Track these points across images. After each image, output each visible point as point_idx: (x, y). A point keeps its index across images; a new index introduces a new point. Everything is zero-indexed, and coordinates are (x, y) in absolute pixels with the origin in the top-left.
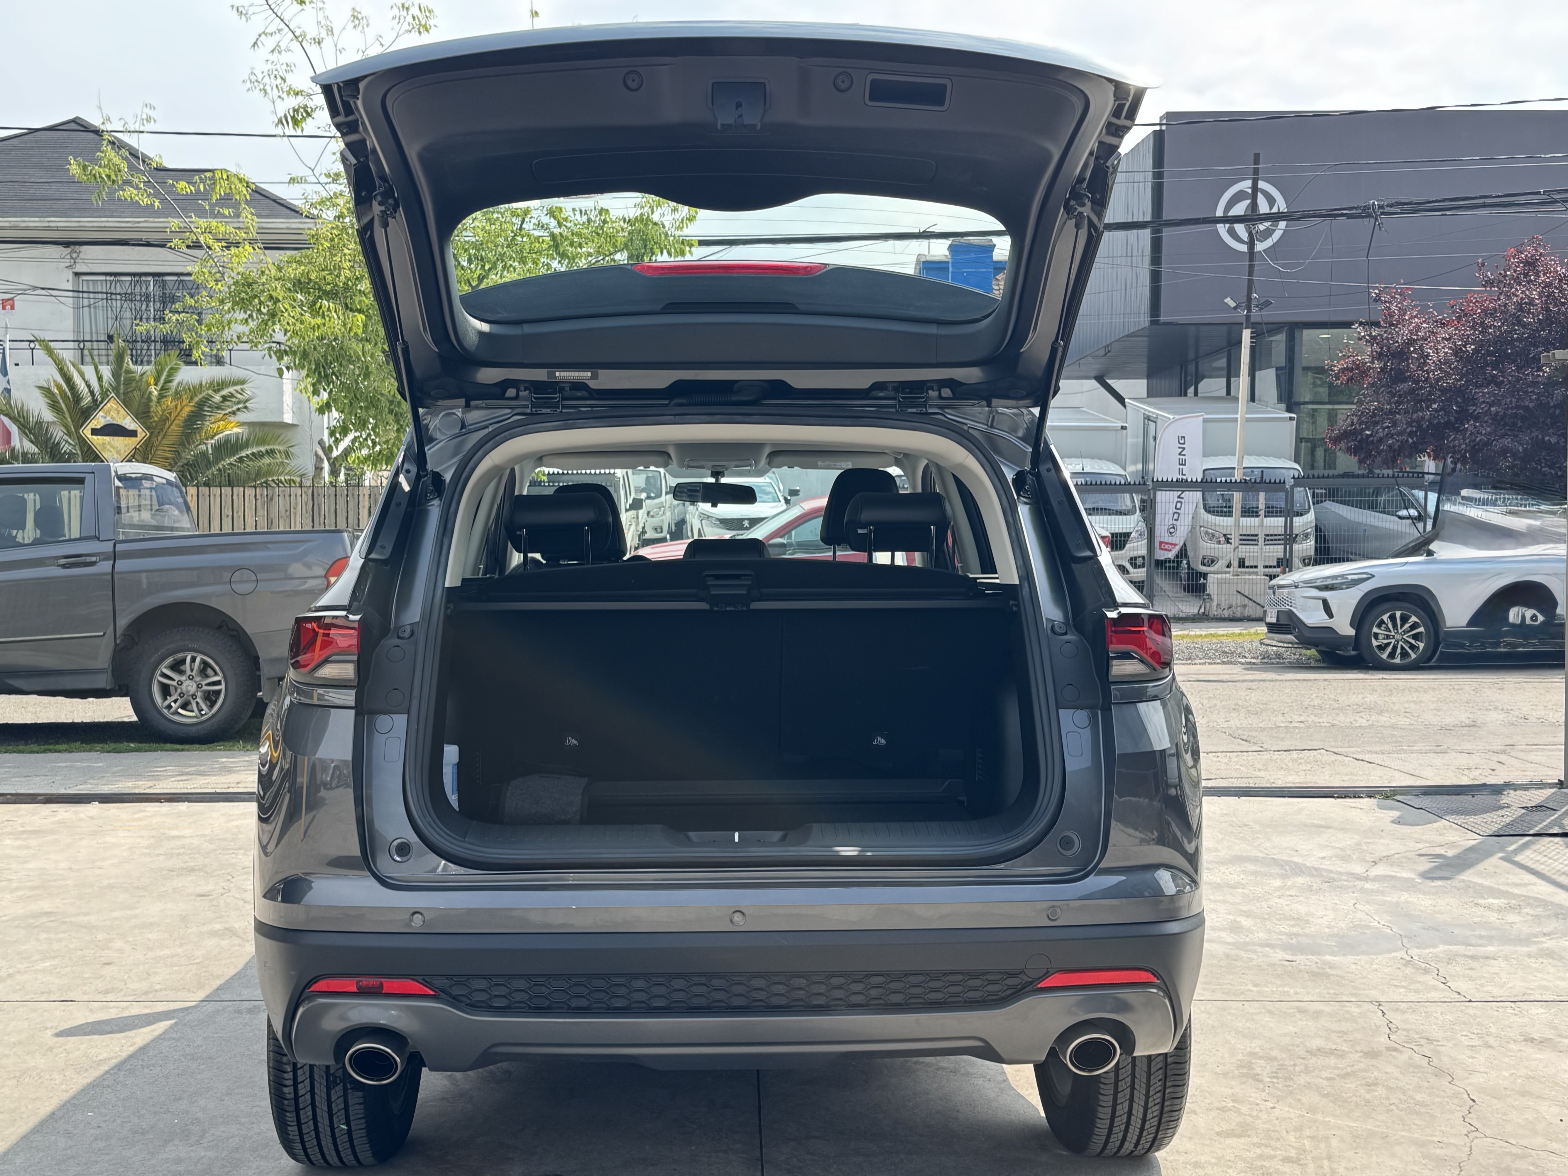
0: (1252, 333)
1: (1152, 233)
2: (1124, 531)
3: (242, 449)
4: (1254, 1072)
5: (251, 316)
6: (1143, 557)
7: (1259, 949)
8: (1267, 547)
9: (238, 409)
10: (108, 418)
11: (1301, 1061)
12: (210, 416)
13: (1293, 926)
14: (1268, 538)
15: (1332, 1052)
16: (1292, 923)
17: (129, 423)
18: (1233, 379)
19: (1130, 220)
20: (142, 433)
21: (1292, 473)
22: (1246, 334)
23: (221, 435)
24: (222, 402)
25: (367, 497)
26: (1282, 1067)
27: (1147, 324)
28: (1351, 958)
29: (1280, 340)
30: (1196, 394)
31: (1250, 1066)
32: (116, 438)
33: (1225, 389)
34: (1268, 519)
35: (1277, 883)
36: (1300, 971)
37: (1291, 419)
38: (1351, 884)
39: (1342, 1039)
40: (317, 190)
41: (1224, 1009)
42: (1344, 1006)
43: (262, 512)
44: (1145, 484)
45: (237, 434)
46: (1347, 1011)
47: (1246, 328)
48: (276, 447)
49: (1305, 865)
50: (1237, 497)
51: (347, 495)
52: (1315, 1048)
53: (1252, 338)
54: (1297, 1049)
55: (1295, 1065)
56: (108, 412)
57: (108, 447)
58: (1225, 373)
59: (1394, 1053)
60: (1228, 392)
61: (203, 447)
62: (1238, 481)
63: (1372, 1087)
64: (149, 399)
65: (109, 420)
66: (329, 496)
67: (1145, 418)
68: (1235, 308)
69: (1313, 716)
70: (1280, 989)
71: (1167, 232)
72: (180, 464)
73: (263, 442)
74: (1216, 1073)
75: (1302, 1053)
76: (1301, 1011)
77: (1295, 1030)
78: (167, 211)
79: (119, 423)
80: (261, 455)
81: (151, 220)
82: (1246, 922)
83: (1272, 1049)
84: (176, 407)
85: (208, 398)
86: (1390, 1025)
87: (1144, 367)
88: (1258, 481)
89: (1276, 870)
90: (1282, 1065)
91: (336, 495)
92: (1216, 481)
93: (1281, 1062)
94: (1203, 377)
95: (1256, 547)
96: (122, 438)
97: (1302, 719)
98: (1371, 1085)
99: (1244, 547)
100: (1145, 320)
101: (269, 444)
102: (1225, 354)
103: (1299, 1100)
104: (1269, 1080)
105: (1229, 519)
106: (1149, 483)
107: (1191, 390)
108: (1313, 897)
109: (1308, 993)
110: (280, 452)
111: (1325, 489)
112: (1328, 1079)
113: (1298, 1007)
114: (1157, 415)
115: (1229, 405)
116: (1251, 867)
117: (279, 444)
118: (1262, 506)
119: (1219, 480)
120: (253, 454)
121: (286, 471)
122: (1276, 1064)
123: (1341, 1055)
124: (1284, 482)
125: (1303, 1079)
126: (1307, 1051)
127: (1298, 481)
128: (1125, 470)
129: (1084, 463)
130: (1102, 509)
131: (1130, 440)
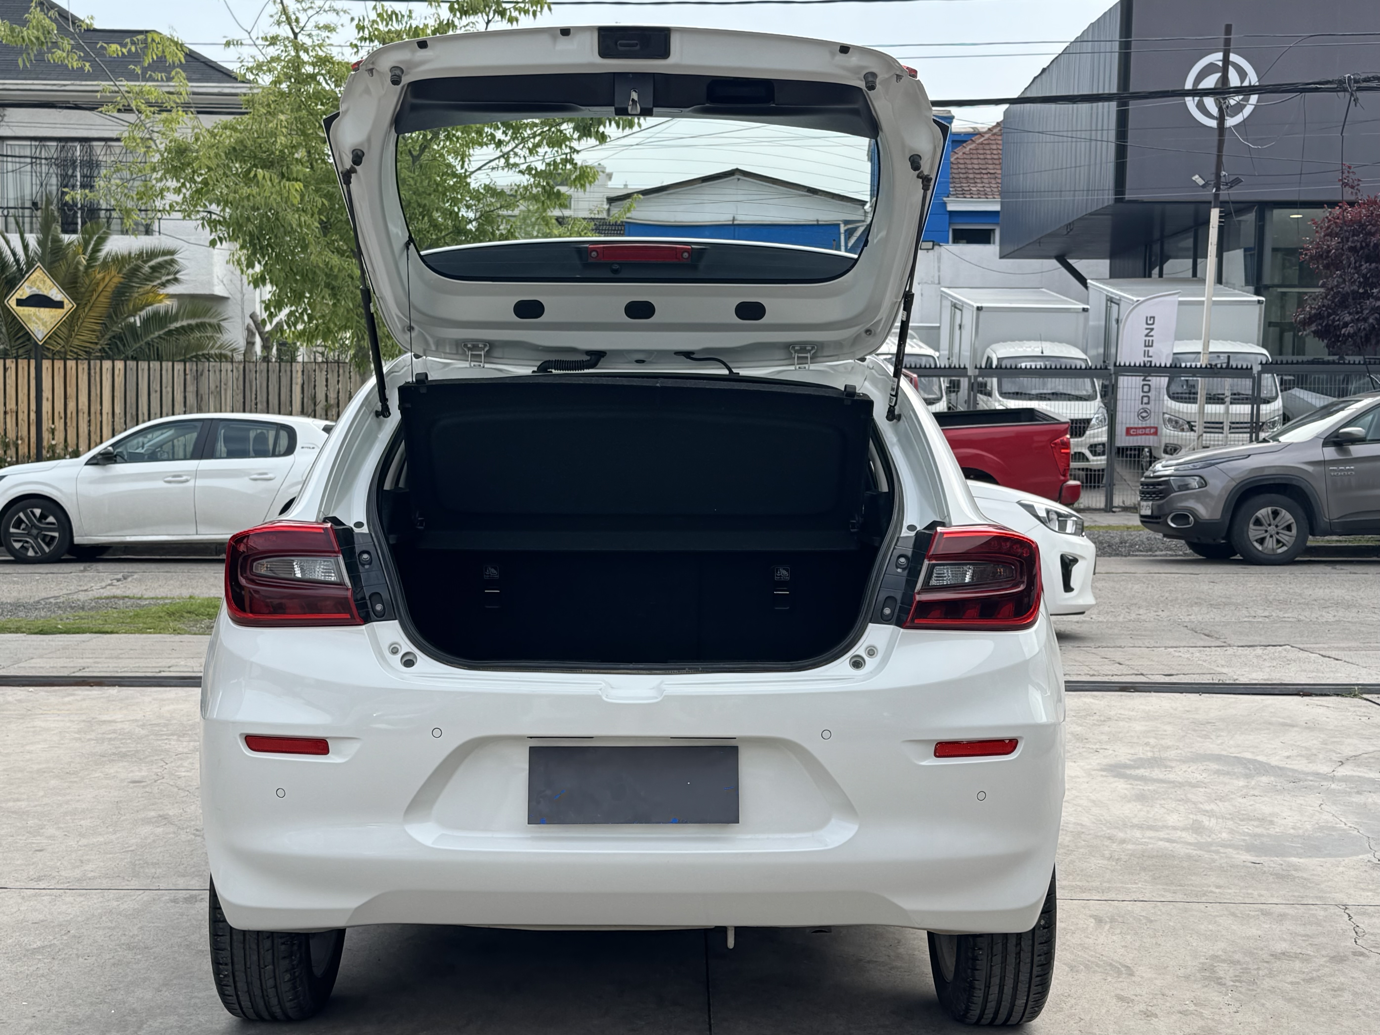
0: (1221, 212)
1: (1118, 106)
2: (1084, 417)
3: (171, 323)
4: (1217, 975)
5: (184, 185)
6: (1103, 444)
7: (1222, 850)
8: (1233, 435)
9: (168, 281)
10: (34, 289)
11: (1265, 964)
12: (139, 287)
13: (1257, 827)
14: (1233, 426)
15: (1296, 956)
16: (1256, 823)
17: (56, 294)
18: (1199, 260)
19: (1095, 92)
20: (69, 305)
21: (1260, 357)
22: (1215, 214)
23: (150, 308)
24: (150, 273)
25: (300, 374)
26: (1246, 970)
27: (1111, 202)
28: (1316, 861)
29: (1250, 218)
30: (1161, 275)
31: (1212, 969)
32: (42, 309)
33: (1191, 271)
34: (1234, 406)
35: (1241, 783)
36: (1265, 872)
37: (1259, 302)
38: (1316, 784)
39: (1307, 943)
40: (253, 54)
41: (1186, 910)
42: (1310, 909)
43: (191, 388)
44: (1106, 368)
45: (168, 306)
46: (1313, 915)
47: (1215, 207)
48: (207, 320)
49: (1269, 764)
50: (1202, 384)
51: (280, 371)
52: (1279, 951)
53: (1220, 217)
54: (1260, 952)
55: (1258, 969)
56: (34, 282)
57: (34, 318)
58: (1191, 253)
59: (1361, 958)
60: (1195, 274)
61: (132, 320)
62: (1204, 366)
63: (1339, 993)
64: (77, 268)
65: (35, 291)
66: (261, 371)
67: (1107, 300)
68: (1203, 186)
69: (1278, 611)
70: (1244, 891)
71: (1133, 106)
72: (107, 337)
73: (193, 315)
74: (1178, 977)
75: (1266, 957)
76: (1265, 913)
77: (1259, 933)
78: (97, 74)
79: (45, 293)
80: (191, 328)
81: (78, 82)
82: (1208, 822)
83: (1234, 952)
84: (104, 278)
85: (137, 269)
86: (1357, 929)
87: (1107, 246)
88: (1224, 366)
89: (1239, 769)
90: (1246, 969)
91: (268, 371)
92: (1180, 367)
93: (1245, 966)
94: (1168, 258)
95: (1221, 435)
96: (47, 310)
97: (1266, 614)
98: (1337, 990)
99: (1208, 435)
100: (1109, 197)
101: (199, 317)
102: (1192, 234)
103: (1263, 1005)
104: (1232, 983)
105: (1194, 406)
106: (1111, 367)
107: (1156, 271)
108: (1279, 797)
109: (1272, 896)
110: (210, 325)
111: (1294, 376)
112: (1292, 983)
113: (1262, 910)
114: (1121, 296)
115: (1195, 287)
116: (1214, 766)
117: (210, 317)
118: (1228, 393)
119: (1183, 365)
120: (183, 327)
121: (217, 346)
122: (1239, 967)
123: (1306, 959)
124: (1251, 368)
125: (1267, 983)
126: (1272, 955)
127: (1267, 367)
128: (1086, 354)
129: (1044, 346)
130: (1061, 394)
131: (1091, 323)
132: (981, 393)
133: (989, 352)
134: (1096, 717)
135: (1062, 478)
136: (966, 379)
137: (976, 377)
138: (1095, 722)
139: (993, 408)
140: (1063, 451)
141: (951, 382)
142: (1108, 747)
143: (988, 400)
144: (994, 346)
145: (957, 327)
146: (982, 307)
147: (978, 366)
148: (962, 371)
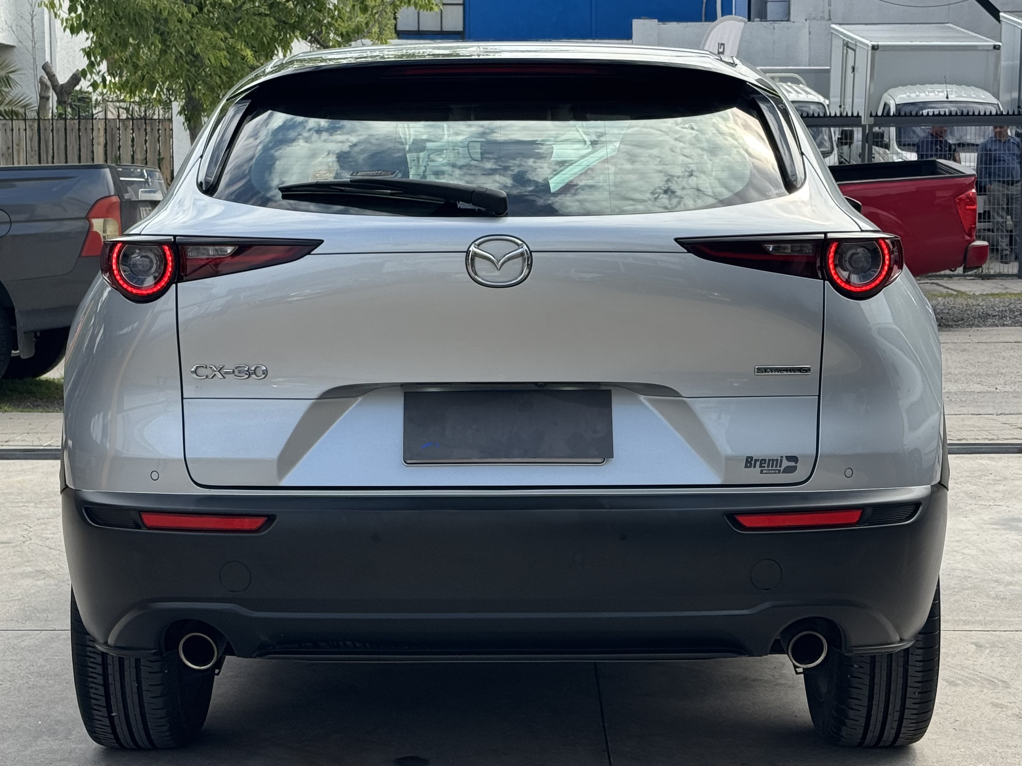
25: (102, 132)
66: (58, 131)
91: (66, 129)
121: (6, 101)
128: (998, 98)
129: (948, 90)
130: (969, 144)
131: (1003, 63)
132: (877, 146)
133: (886, 98)
134: (992, 477)
135: (968, 238)
136: (860, 129)
137: (871, 127)
138: (990, 482)
139: (891, 161)
140: (968, 207)
141: (842, 133)
142: (1001, 504)
143: (885, 153)
144: (891, 91)
145: (850, 70)
146: (878, 46)
147: (874, 114)
148: (855, 120)
